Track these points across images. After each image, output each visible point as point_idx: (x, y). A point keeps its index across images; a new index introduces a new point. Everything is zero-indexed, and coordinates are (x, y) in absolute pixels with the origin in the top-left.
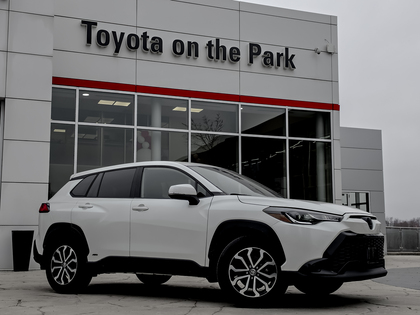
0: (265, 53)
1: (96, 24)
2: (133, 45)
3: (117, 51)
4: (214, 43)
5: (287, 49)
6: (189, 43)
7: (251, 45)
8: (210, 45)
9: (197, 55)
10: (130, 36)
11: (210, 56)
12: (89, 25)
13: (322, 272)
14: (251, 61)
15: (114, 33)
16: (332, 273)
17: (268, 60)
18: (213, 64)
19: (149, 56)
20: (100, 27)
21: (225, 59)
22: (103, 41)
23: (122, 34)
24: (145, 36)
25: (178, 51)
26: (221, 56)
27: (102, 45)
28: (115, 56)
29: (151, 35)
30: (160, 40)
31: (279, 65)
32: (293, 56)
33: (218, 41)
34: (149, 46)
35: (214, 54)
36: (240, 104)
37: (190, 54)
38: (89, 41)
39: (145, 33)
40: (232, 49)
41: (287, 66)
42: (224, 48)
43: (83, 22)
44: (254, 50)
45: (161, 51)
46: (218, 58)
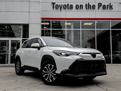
0: (103, 5)
1: (55, 3)
2: (65, 7)
3: (61, 10)
4: (87, 4)
5: (110, 4)
6: (80, 5)
7: (99, 4)
8: (86, 5)
9: (82, 8)
10: (64, 5)
11: (86, 8)
12: (53, 4)
13: (68, 74)
14: (99, 8)
15: (60, 5)
16: (72, 75)
17: (104, 7)
18: (87, 10)
19: (69, 10)
20: (56, 4)
21: (91, 8)
22: (57, 7)
23: (62, 5)
24: (68, 5)
25: (77, 8)
26: (90, 8)
27: (57, 8)
28: (60, 11)
29: (69, 4)
30: (72, 5)
31: (107, 8)
32: (112, 5)
33: (89, 3)
34: (69, 7)
35: (87, 7)
36: (96, 21)
37: (80, 8)
38: (53, 8)
39: (68, 4)
40: (93, 5)
41: (110, 8)
42: (91, 5)
43: (52, 3)
44: (100, 5)
45: (72, 8)
46: (89, 8)
